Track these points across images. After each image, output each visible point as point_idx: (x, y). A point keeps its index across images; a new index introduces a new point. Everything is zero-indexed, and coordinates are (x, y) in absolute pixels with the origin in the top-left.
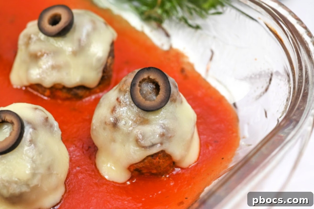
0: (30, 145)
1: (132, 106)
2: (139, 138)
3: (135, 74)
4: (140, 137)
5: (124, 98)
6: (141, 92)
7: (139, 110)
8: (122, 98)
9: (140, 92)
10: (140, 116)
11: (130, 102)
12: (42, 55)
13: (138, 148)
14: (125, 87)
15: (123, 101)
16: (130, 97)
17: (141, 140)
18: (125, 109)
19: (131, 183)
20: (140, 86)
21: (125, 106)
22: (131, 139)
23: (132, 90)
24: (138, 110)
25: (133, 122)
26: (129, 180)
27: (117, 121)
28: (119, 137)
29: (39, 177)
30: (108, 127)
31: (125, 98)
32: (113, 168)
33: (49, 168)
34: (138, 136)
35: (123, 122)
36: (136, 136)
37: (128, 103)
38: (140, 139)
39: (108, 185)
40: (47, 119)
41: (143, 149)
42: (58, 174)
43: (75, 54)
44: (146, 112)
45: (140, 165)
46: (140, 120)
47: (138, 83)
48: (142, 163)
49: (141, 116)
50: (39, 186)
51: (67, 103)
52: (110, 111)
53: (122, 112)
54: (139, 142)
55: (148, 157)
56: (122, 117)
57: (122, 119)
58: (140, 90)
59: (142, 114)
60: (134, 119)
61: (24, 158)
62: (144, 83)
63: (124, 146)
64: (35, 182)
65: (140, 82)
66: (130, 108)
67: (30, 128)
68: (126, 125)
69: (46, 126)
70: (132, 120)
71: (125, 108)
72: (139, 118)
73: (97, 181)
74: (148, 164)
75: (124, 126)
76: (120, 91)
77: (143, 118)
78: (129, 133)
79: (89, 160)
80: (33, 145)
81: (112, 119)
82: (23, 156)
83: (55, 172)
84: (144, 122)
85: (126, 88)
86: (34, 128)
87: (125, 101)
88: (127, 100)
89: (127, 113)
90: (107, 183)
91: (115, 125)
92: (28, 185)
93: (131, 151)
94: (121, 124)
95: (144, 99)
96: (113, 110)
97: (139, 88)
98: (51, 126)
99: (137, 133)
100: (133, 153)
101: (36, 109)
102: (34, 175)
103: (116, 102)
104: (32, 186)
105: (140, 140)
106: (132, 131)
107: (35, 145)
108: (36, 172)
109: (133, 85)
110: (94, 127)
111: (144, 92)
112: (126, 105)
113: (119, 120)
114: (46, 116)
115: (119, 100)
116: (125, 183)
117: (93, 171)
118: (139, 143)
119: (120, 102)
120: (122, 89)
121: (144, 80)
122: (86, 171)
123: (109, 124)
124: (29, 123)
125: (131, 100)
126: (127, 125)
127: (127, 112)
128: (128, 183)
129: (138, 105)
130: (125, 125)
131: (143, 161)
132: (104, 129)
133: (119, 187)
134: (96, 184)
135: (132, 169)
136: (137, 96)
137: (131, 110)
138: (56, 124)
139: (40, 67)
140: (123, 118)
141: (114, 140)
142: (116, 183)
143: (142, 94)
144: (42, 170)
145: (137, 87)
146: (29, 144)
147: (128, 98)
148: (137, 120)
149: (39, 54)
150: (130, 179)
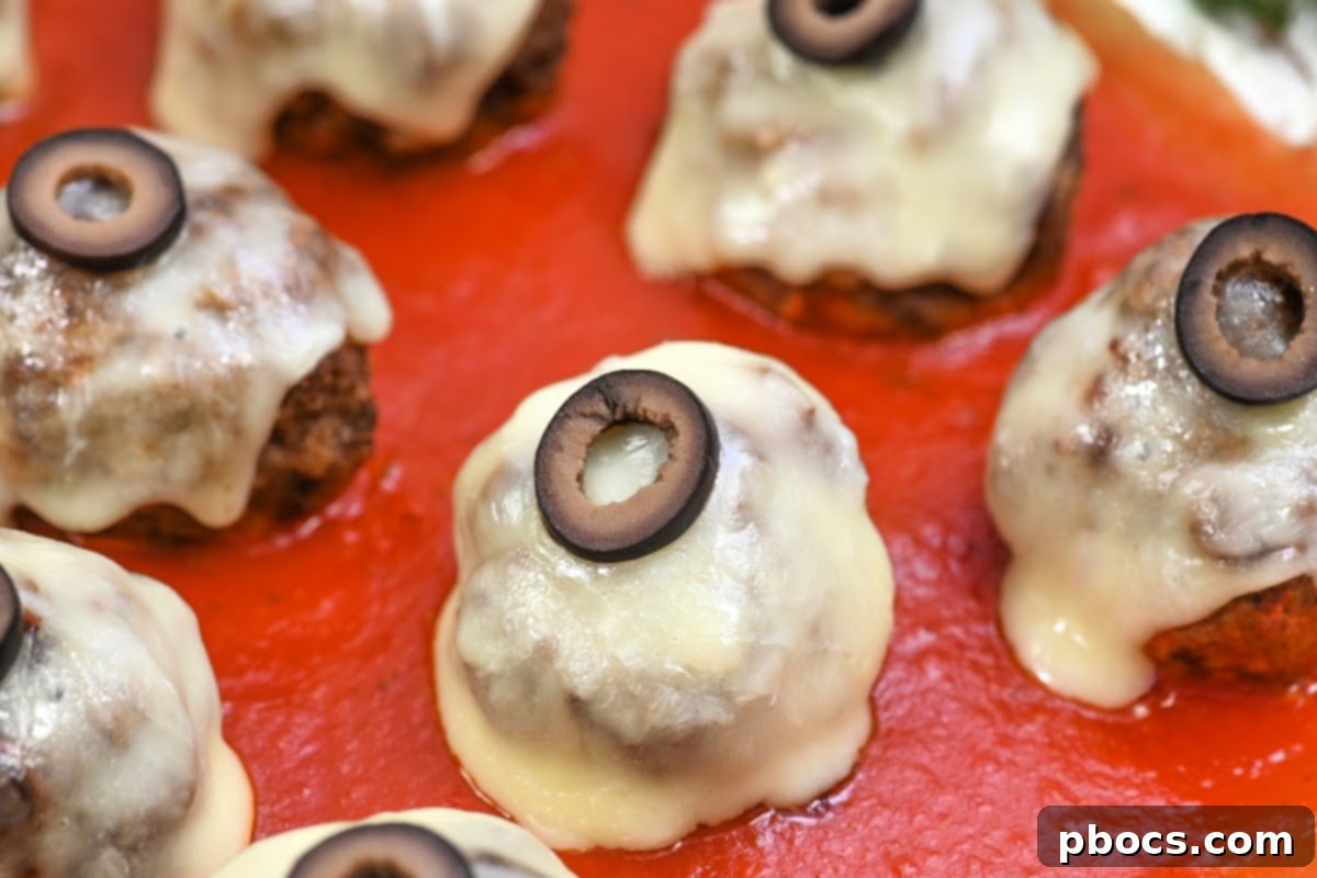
0: (739, 524)
1: (1177, 378)
2: (1205, 518)
3: (1198, 239)
4: (1210, 513)
5: (1143, 341)
6: (1223, 320)
7: (1209, 394)
8: (1132, 340)
9: (1217, 319)
10: (1210, 424)
11: (1170, 360)
12: (778, 144)
13: (1198, 562)
14: (1148, 296)
15: (1139, 356)
16: (1172, 337)
17: (1214, 528)
18: (1147, 389)
19: (1156, 711)
20: (1218, 292)
21: (1147, 378)
22: (1170, 521)
23: (1182, 308)
24: (1202, 397)
25: (1178, 447)
26: (1142, 699)
27: (1109, 439)
28: (1112, 508)
29: (772, 663)
30: (1068, 466)
31: (1147, 343)
32: (1079, 639)
33: (816, 629)
34: (1199, 509)
35: (1137, 447)
36: (1194, 509)
37: (1161, 363)
38: (1209, 522)
39: (1054, 713)
40: (809, 416)
41: (1221, 564)
42: (847, 655)
43: (922, 142)
44: (1238, 408)
45: (1202, 637)
46: (1210, 439)
47: (1210, 281)
48: (1210, 628)
49: (1218, 423)
50: (773, 701)
51: (873, 354)
52: (1077, 393)
53: (1132, 402)
54: (1207, 534)
55: (1237, 601)
56: (1134, 422)
57: (1133, 431)
58: (1220, 311)
59: (1222, 414)
60: (1187, 437)
61: (715, 578)
62: (1233, 280)
63: (1136, 548)
64: (757, 684)
65: (1222, 277)
66: (1169, 387)
67: (742, 451)
68: (1149, 461)
69: (806, 445)
70: (1177, 438)
71: (1147, 387)
72: (1208, 432)
73: (1006, 694)
74: (1236, 634)
75: (1139, 462)
76: (1127, 310)
77: (1227, 432)
78: (1159, 496)
79: (972, 604)
80: (751, 526)
81: (1086, 433)
82: (713, 570)
83: (837, 647)
84: (1229, 448)
85: (1157, 299)
86: (759, 454)
87: (1147, 357)
88: (1159, 350)
89: (1155, 409)
90: (1049, 704)
91: (1098, 457)
92: (726, 696)
93: (1165, 571)
94: (1128, 452)
95: (1235, 352)
96: (1095, 391)
97: (1213, 300)
98: (828, 448)
99: (1195, 497)
100: (1175, 579)
101: (764, 371)
102: (753, 653)
103: (1106, 358)
104: (742, 699)
105: (1209, 529)
106: (1174, 486)
107: (761, 526)
108: (764, 641)
109: (1188, 287)
110: (1004, 462)
111: (1236, 321)
112: (1152, 373)
113: (1120, 437)
114: (807, 406)
115: (1121, 350)
116: (1126, 710)
117: (988, 648)
118: (1204, 539)
119: (1125, 359)
120: (1133, 303)
121: (1235, 268)
122: (961, 646)
123: (1075, 453)
124: (738, 430)
125: (1174, 351)
126: (1155, 457)
127: (1154, 401)
128: (1141, 711)
129: (1208, 379)
130: (1143, 458)
131: (1216, 617)
132: (1050, 471)
133: (1099, 725)
134: (1002, 705)
135: (1164, 650)
136: (1203, 337)
137: (1171, 394)
138: (846, 440)
139: (767, 194)
140: (1140, 430)
141: (1089, 523)
142: (1089, 706)
143: (1226, 327)
144: (785, 636)
145: (1207, 298)
146: (738, 520)
147: (1162, 343)
148: (1198, 439)
149: (765, 137)
150: (1153, 695)
